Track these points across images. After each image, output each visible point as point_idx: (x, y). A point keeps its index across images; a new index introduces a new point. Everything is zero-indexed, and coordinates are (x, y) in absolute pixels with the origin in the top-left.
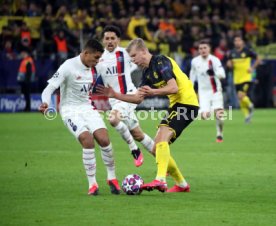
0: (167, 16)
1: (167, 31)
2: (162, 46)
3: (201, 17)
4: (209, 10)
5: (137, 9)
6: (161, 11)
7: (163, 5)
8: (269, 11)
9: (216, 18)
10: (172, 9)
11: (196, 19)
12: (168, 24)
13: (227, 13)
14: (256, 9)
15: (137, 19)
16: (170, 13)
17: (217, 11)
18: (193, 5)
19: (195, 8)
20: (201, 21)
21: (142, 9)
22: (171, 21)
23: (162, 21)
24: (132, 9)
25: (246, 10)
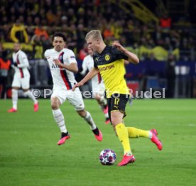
0: (41, 24)
1: (42, 36)
2: (37, 48)
3: (69, 25)
4: (75, 20)
5: (17, 18)
6: (37, 20)
7: (38, 15)
8: (123, 22)
9: (81, 26)
10: (46, 18)
11: (65, 27)
12: (42, 30)
13: (90, 22)
14: (112, 20)
15: (18, 26)
16: (44, 21)
17: (81, 21)
18: (62, 15)
19: (64, 18)
20: (69, 29)
21: (21, 18)
22: (45, 28)
23: (37, 27)
24: (13, 18)
25: (104, 20)
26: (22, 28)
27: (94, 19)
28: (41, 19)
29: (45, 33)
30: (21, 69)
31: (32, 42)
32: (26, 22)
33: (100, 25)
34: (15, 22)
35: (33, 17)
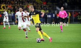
26: (4, 5)
27: (24, 2)
28: (9, 3)
29: (11, 6)
30: (6, 16)
31: (7, 9)
32: (5, 4)
33: (26, 4)
34: (2, 3)
35: (7, 2)
